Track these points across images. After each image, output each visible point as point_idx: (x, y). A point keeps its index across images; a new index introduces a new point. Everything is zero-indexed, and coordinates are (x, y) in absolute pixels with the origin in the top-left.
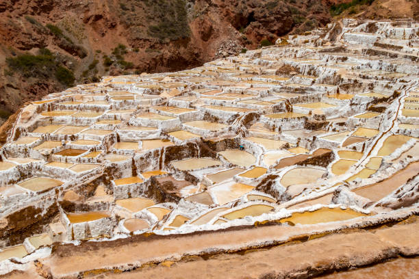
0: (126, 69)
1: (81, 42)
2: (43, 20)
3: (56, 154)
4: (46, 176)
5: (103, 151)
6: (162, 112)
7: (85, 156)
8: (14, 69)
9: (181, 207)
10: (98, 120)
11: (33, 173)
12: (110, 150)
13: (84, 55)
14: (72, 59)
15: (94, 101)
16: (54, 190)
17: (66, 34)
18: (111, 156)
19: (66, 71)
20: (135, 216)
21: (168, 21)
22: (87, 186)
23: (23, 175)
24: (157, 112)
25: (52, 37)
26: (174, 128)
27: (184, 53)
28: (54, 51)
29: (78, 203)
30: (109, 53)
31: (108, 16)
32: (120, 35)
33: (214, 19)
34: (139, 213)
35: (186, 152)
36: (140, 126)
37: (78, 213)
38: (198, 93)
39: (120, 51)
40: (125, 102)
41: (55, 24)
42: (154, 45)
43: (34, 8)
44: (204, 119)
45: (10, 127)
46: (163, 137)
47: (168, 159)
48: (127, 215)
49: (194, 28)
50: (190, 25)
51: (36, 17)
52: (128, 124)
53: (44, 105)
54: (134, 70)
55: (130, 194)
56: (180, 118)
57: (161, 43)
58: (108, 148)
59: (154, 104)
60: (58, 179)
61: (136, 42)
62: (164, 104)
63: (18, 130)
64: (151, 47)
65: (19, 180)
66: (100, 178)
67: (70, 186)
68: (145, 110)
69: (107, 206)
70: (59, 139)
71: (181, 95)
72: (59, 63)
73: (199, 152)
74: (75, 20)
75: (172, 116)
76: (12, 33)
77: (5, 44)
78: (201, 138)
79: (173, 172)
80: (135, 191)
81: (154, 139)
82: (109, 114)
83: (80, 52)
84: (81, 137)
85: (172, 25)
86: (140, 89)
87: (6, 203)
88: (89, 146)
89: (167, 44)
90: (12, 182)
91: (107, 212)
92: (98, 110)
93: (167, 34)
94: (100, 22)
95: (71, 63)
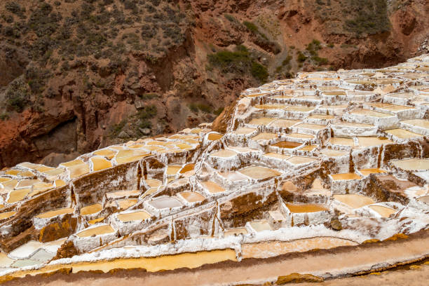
0: (320, 65)
1: (275, 38)
2: (240, 18)
3: (274, 145)
4: (264, 166)
5: (318, 146)
6: (377, 108)
7: (301, 149)
8: (214, 65)
9: (413, 207)
10: (311, 115)
11: (251, 162)
12: (325, 144)
13: (278, 51)
14: (266, 55)
15: (304, 95)
16: (273, 179)
17: (261, 30)
18: (326, 150)
19: (260, 67)
20: (356, 212)
21: (366, 14)
22: (305, 178)
23: (243, 163)
24: (372, 109)
25: (248, 34)
26: (391, 125)
27: (382, 48)
28: (249, 47)
29: (297, 194)
30: (303, 49)
31: (303, 12)
32: (314, 31)
33: (418, 10)
34: (360, 210)
35: (407, 151)
36: (354, 122)
37: (296, 204)
38: (416, 90)
39: (314, 47)
40: (338, 97)
41: (251, 21)
42: (350, 41)
43: (233, 6)
44: (425, 118)
45: (229, 118)
46: (379, 134)
47: (388, 157)
48: (347, 211)
49: (394, 22)
50: (390, 18)
51: (234, 15)
52: (341, 120)
53: (257, 98)
54: (329, 66)
55: (348, 190)
56: (398, 115)
57: (358, 38)
58: (323, 143)
59: (367, 100)
60: (275, 169)
61: (331, 38)
62: (378, 101)
63: (236, 121)
64: (347, 42)
65: (240, 168)
66: (317, 171)
67: (289, 177)
68: (358, 106)
69: (325, 199)
70: (274, 131)
71: (396, 91)
72: (253, 59)
73: (422, 152)
74: (270, 17)
75: (389, 113)
76: (213, 31)
77: (206, 41)
78: (425, 138)
79: (394, 171)
80: (353, 187)
81: (370, 136)
82: (322, 109)
83: (274, 48)
84: (295, 130)
85: (370, 19)
86: (351, 84)
87: (231, 187)
88: (304, 139)
89: (365, 39)
90: (234, 169)
91: (325, 206)
92: (309, 104)
93: (363, 28)
94: (294, 18)
95: (265, 59)
